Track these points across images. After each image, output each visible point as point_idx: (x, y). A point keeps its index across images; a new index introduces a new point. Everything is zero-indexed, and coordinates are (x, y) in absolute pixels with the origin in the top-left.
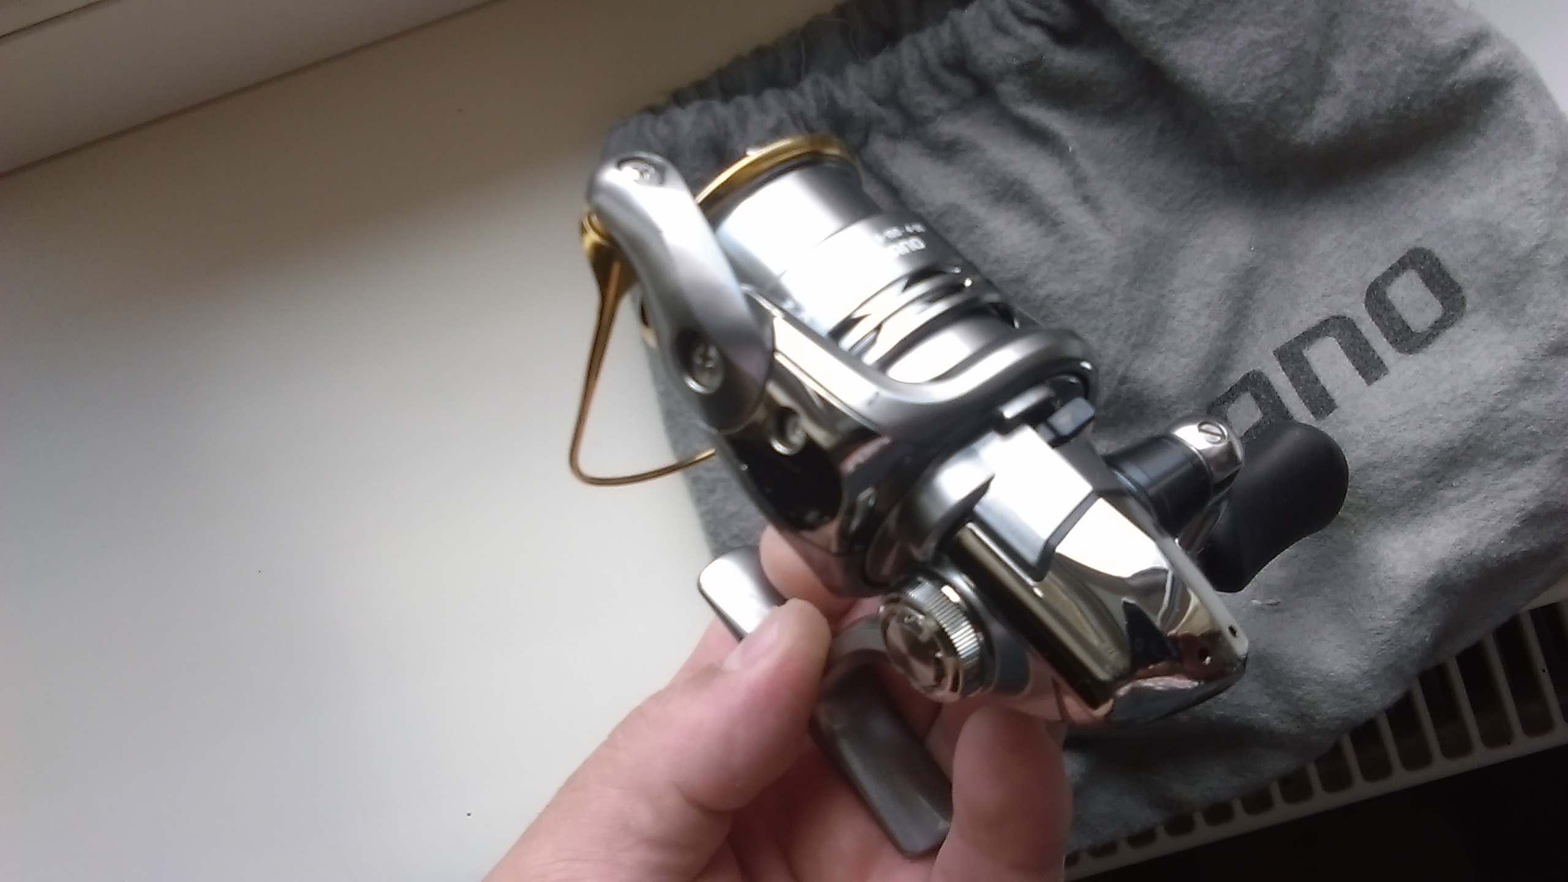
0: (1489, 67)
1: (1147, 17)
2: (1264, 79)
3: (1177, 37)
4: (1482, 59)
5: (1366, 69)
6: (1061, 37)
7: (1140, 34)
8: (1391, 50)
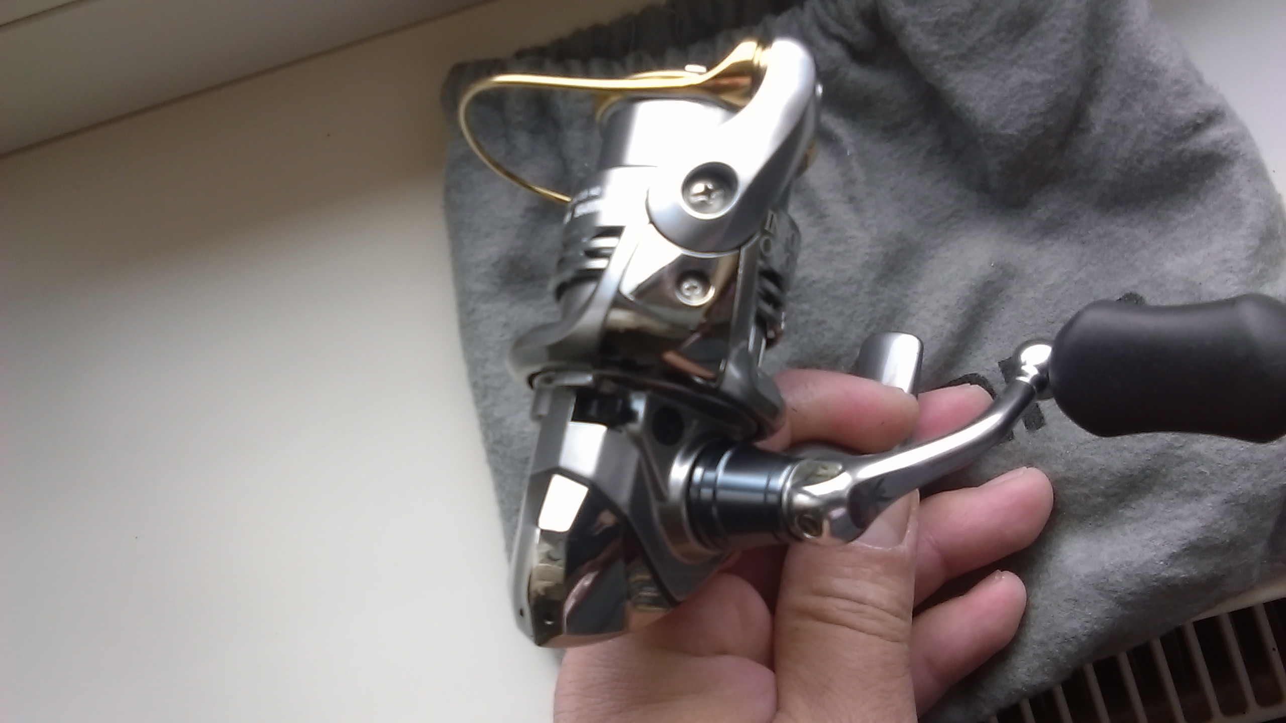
3: (959, 68)
4: (1213, 134)
6: (858, 55)
7: (928, 61)
8: (1138, 108)
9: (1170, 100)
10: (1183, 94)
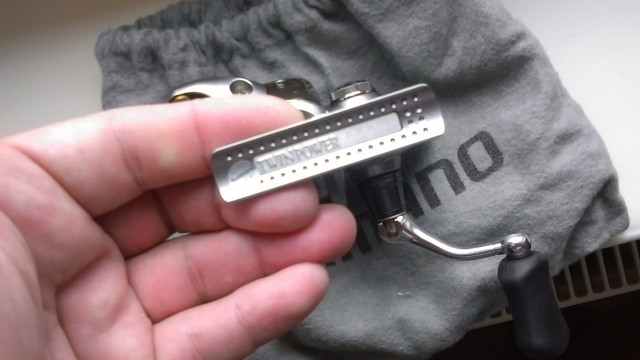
0: (523, 50)
1: (367, 10)
2: (421, 45)
3: (381, 21)
4: (521, 45)
5: (467, 46)
6: (327, 15)
7: (363, 18)
8: (479, 37)
9: (496, 30)
10: (503, 26)
